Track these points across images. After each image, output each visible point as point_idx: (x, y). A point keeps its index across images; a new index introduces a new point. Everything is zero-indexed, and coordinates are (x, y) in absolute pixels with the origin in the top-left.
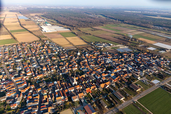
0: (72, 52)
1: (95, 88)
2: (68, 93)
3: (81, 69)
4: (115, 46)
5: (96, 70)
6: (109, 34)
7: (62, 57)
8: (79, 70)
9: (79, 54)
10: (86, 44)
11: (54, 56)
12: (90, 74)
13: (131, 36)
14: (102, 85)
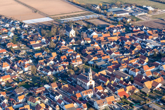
0: (54, 30)
1: (134, 89)
3: (91, 62)
5: (127, 62)
7: (32, 43)
8: (87, 64)
9: (72, 33)
11: (8, 41)
12: (117, 67)
14: (148, 84)
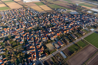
0: (45, 14)
1: (61, 33)
2: (47, 36)
3: (52, 24)
4: (68, 11)
5: (60, 24)
6: (64, 3)
7: (40, 18)
8: (51, 24)
9: (49, 15)
10: (52, 9)
11: (35, 17)
12: (58, 26)
13: (78, 5)
14: (65, 32)
